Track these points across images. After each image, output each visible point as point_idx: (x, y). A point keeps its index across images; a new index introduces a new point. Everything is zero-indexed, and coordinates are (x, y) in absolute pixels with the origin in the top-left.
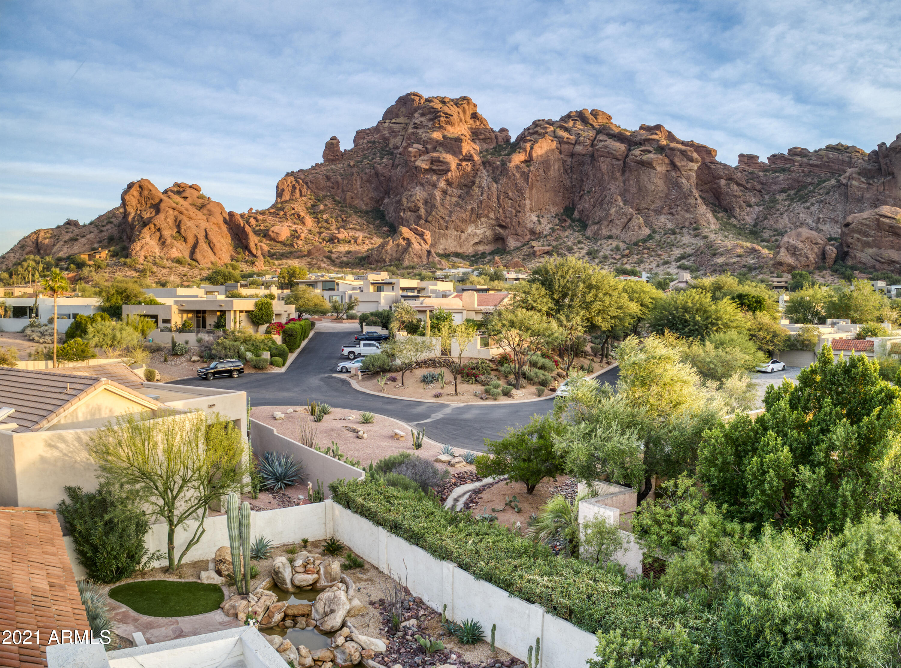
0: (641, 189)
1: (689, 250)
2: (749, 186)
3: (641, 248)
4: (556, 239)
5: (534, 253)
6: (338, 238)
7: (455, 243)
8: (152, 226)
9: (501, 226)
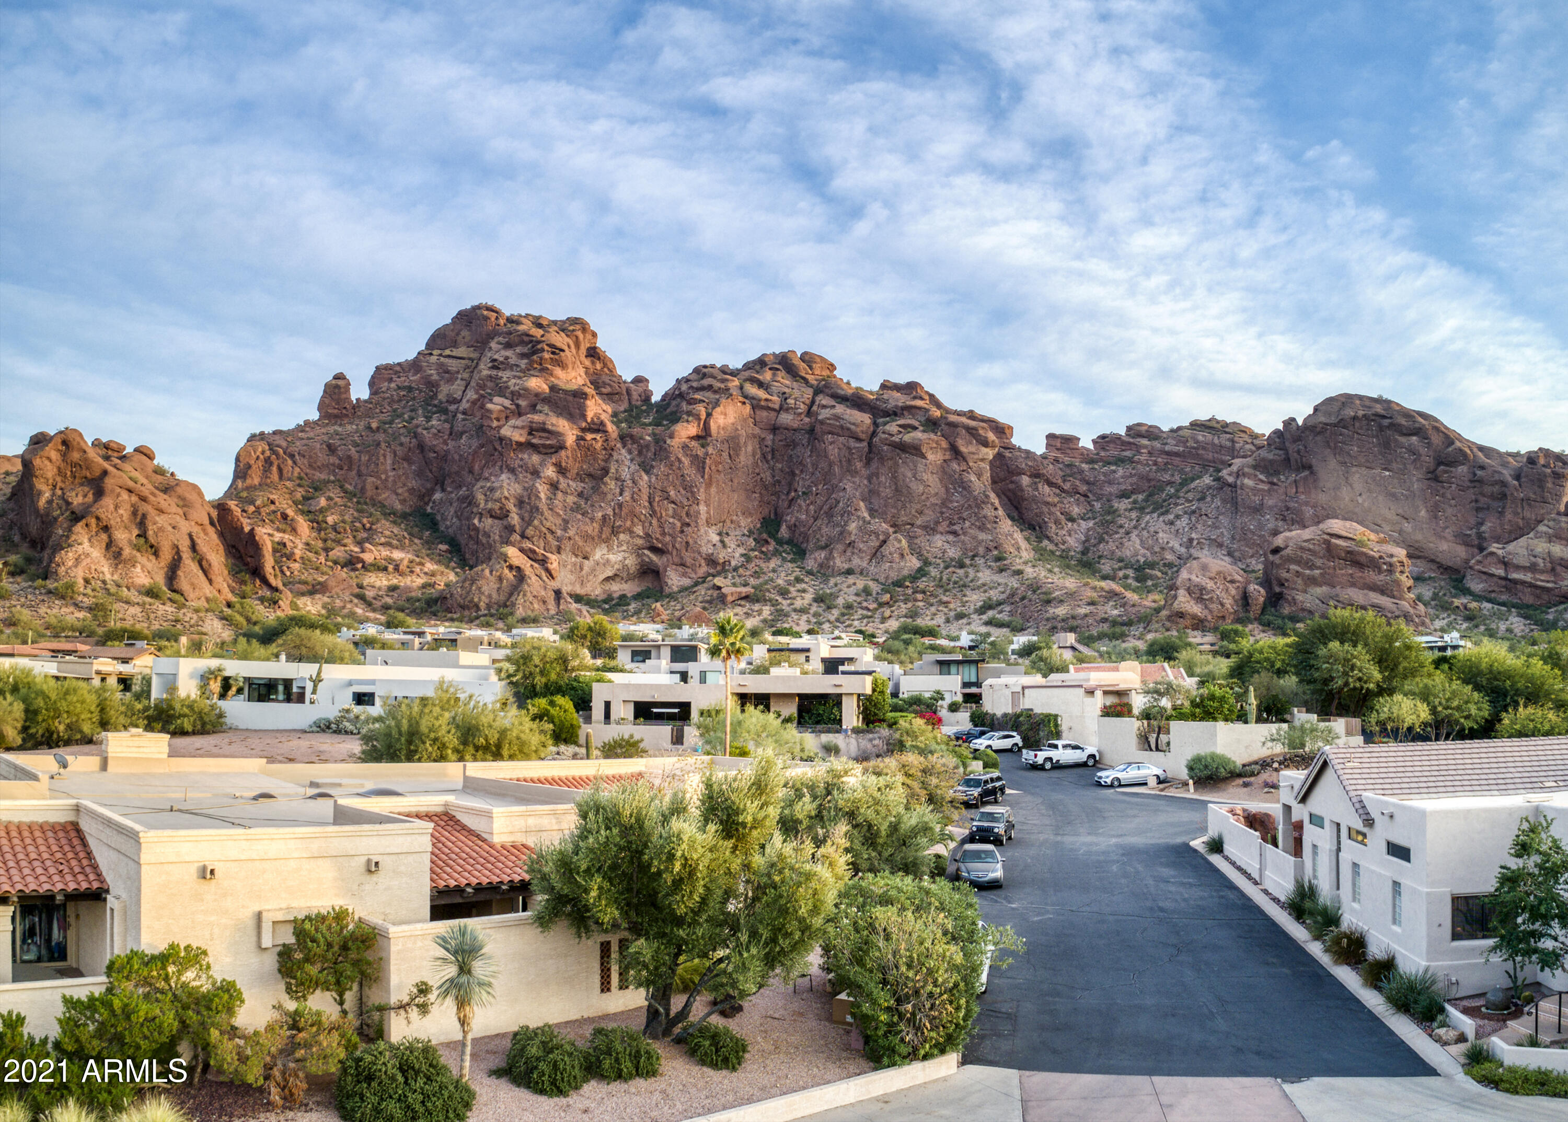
0: (900, 492)
1: (996, 595)
2: (1067, 486)
3: (910, 592)
4: (756, 575)
5: (722, 599)
6: (363, 562)
7: (574, 579)
9: (654, 549)
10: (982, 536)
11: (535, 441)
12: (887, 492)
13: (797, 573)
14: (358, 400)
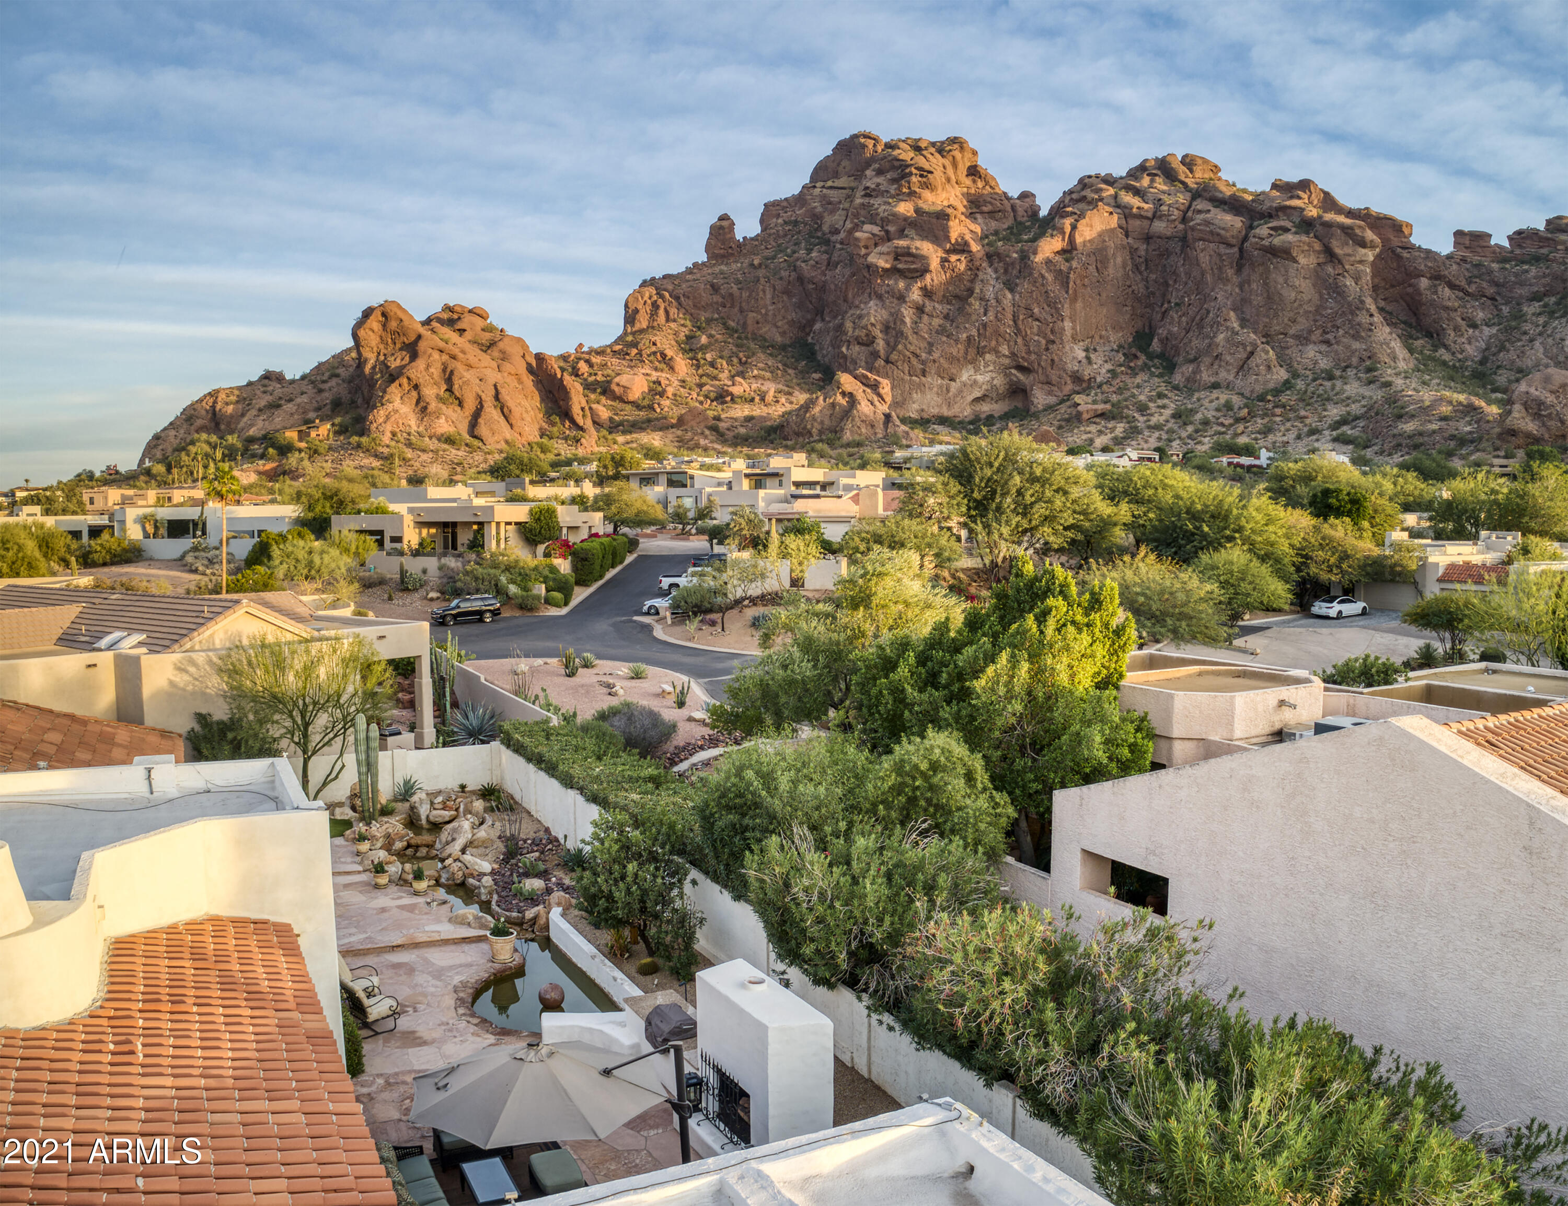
0: (1272, 299)
1: (1356, 409)
2: (1472, 289)
3: (1270, 406)
4: (1120, 391)
5: (1079, 416)
6: (732, 394)
7: (939, 400)
8: (405, 381)
9: (1021, 369)
10: (1356, 345)
11: (900, 266)
12: (1258, 300)
13: (1162, 389)
14: (745, 238)
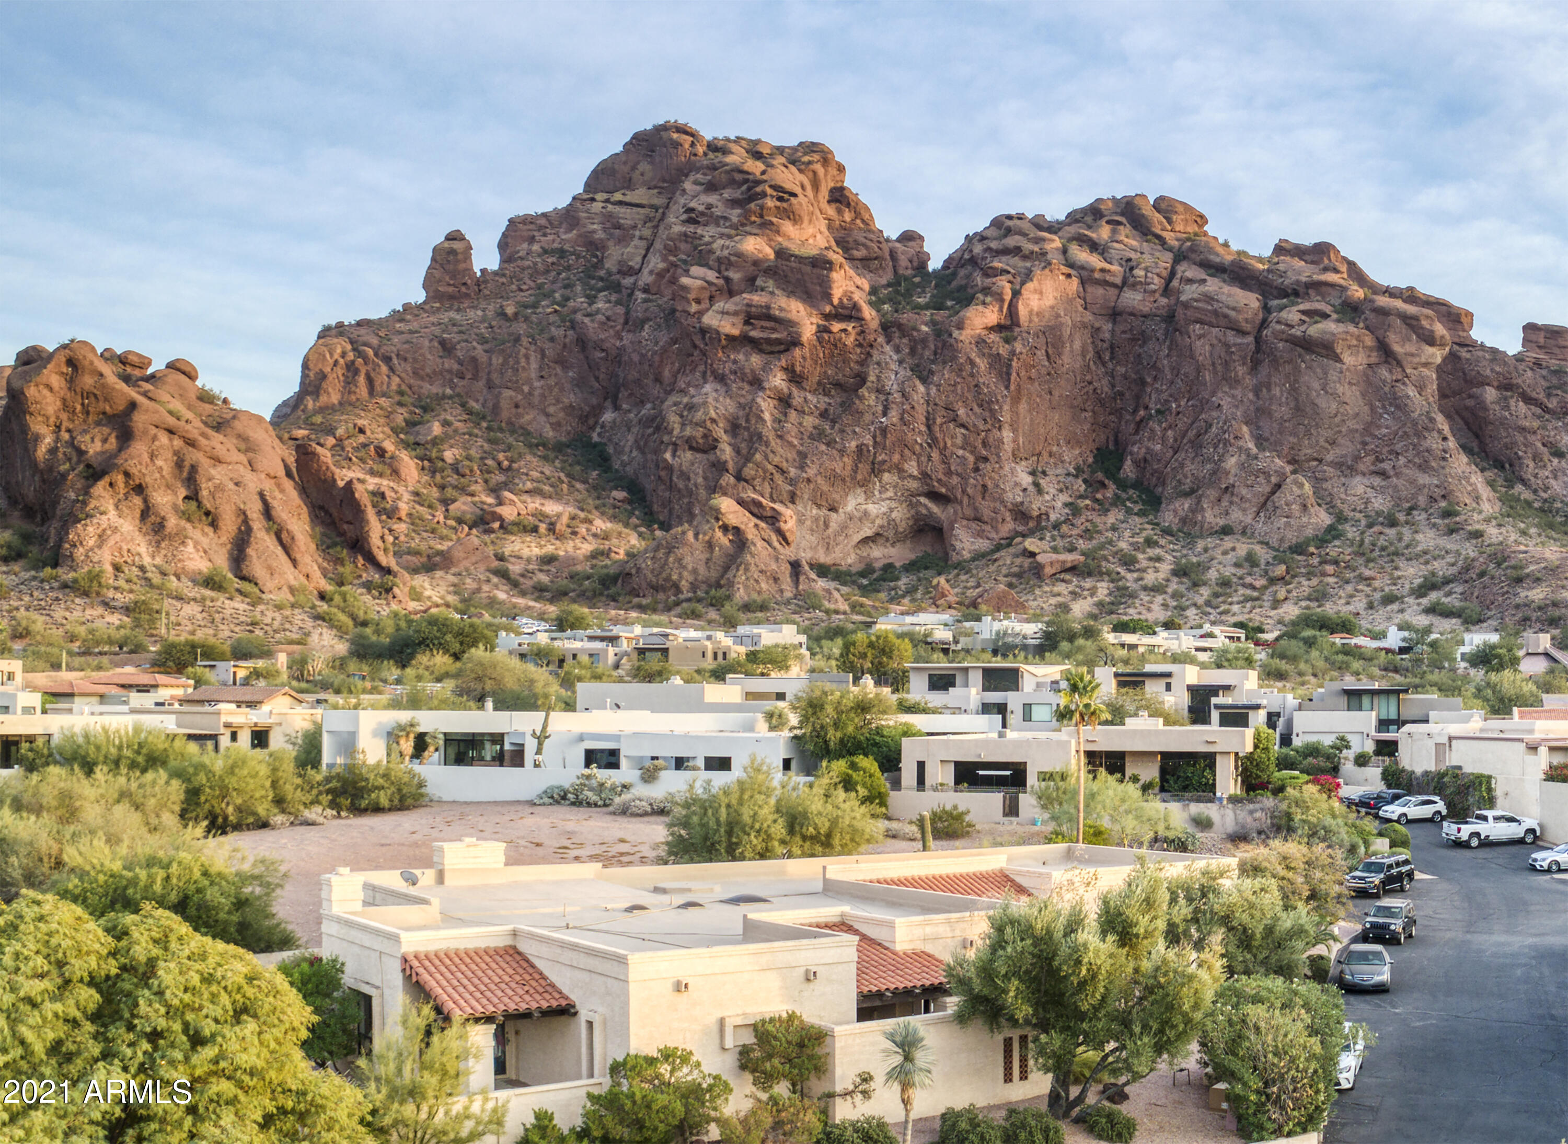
1: (1442, 568)
2: (1551, 403)
3: (1316, 561)
5: (1037, 571)
7: (815, 540)
9: (934, 496)
10: (1424, 479)
11: (754, 334)
12: (1282, 411)
13: (1149, 532)
14: (483, 271)
